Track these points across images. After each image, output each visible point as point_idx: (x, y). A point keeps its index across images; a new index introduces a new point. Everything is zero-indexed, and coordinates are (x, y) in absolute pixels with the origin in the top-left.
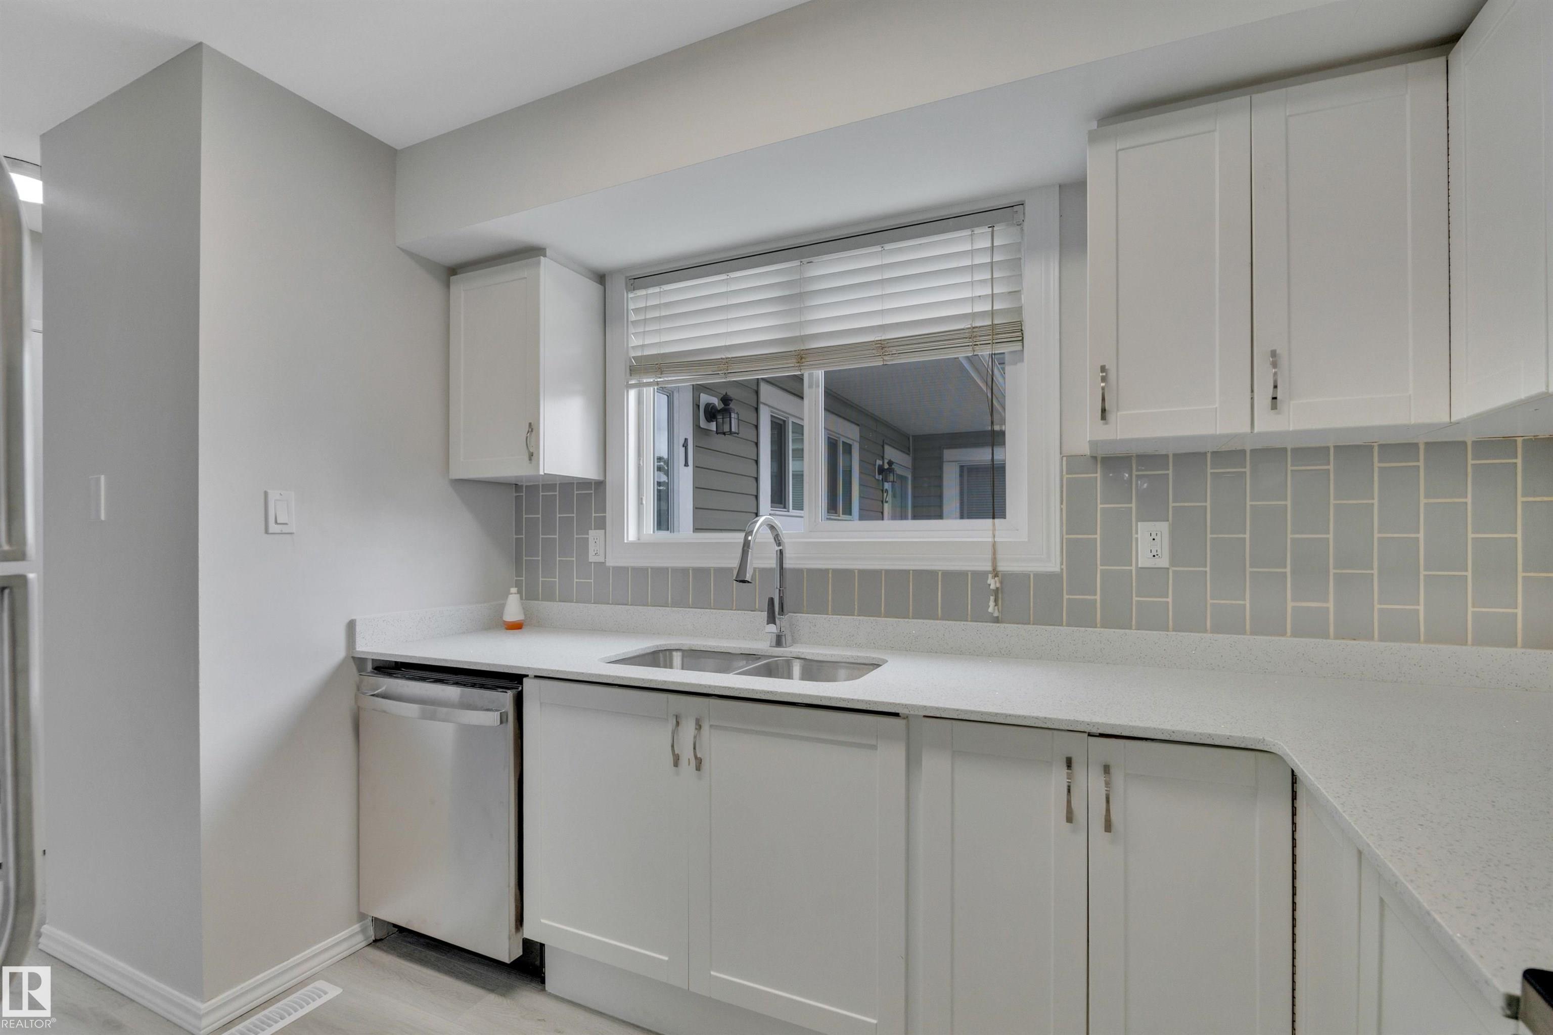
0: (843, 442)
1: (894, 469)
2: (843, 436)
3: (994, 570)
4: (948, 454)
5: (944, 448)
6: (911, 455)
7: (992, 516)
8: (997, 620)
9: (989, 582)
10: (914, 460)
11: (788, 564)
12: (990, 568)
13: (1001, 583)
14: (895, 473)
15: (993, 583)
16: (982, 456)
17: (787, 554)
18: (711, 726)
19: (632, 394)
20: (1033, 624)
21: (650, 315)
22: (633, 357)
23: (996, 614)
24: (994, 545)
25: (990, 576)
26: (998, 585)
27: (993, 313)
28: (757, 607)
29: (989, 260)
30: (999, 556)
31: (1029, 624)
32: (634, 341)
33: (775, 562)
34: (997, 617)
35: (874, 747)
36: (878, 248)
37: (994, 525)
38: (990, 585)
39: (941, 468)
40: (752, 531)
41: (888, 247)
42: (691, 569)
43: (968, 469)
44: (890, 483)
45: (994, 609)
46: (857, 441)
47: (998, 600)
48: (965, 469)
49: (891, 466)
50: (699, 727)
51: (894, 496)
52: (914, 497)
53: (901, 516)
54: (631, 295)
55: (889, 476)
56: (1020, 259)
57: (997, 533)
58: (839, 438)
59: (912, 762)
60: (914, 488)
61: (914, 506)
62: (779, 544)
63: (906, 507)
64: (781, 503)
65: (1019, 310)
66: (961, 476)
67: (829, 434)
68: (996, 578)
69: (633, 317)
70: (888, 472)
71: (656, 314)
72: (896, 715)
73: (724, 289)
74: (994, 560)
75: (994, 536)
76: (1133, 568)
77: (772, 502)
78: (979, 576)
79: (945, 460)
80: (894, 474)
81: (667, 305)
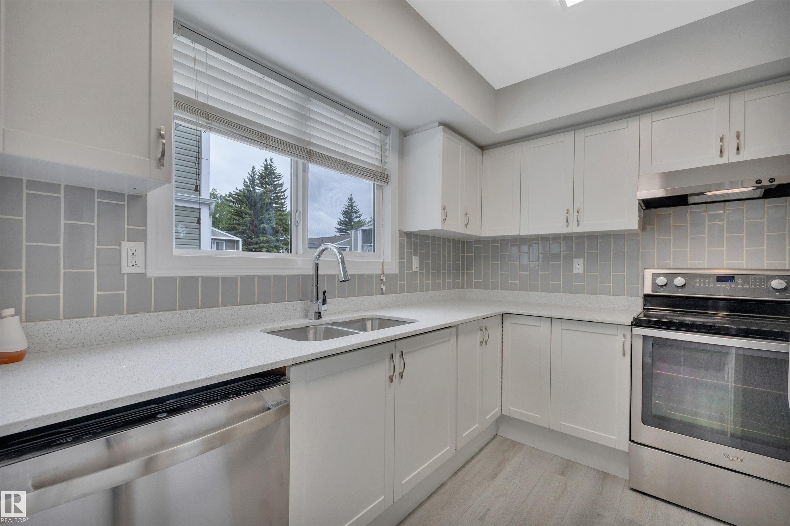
9: (381, 278)
12: (382, 273)
27: (382, 168)
28: (287, 299)
36: (342, 114)
41: (347, 116)
42: (239, 277)
50: (401, 356)
54: (178, 38)
68: (384, 277)
74: (383, 269)
75: (383, 259)
76: (412, 272)
78: (378, 276)
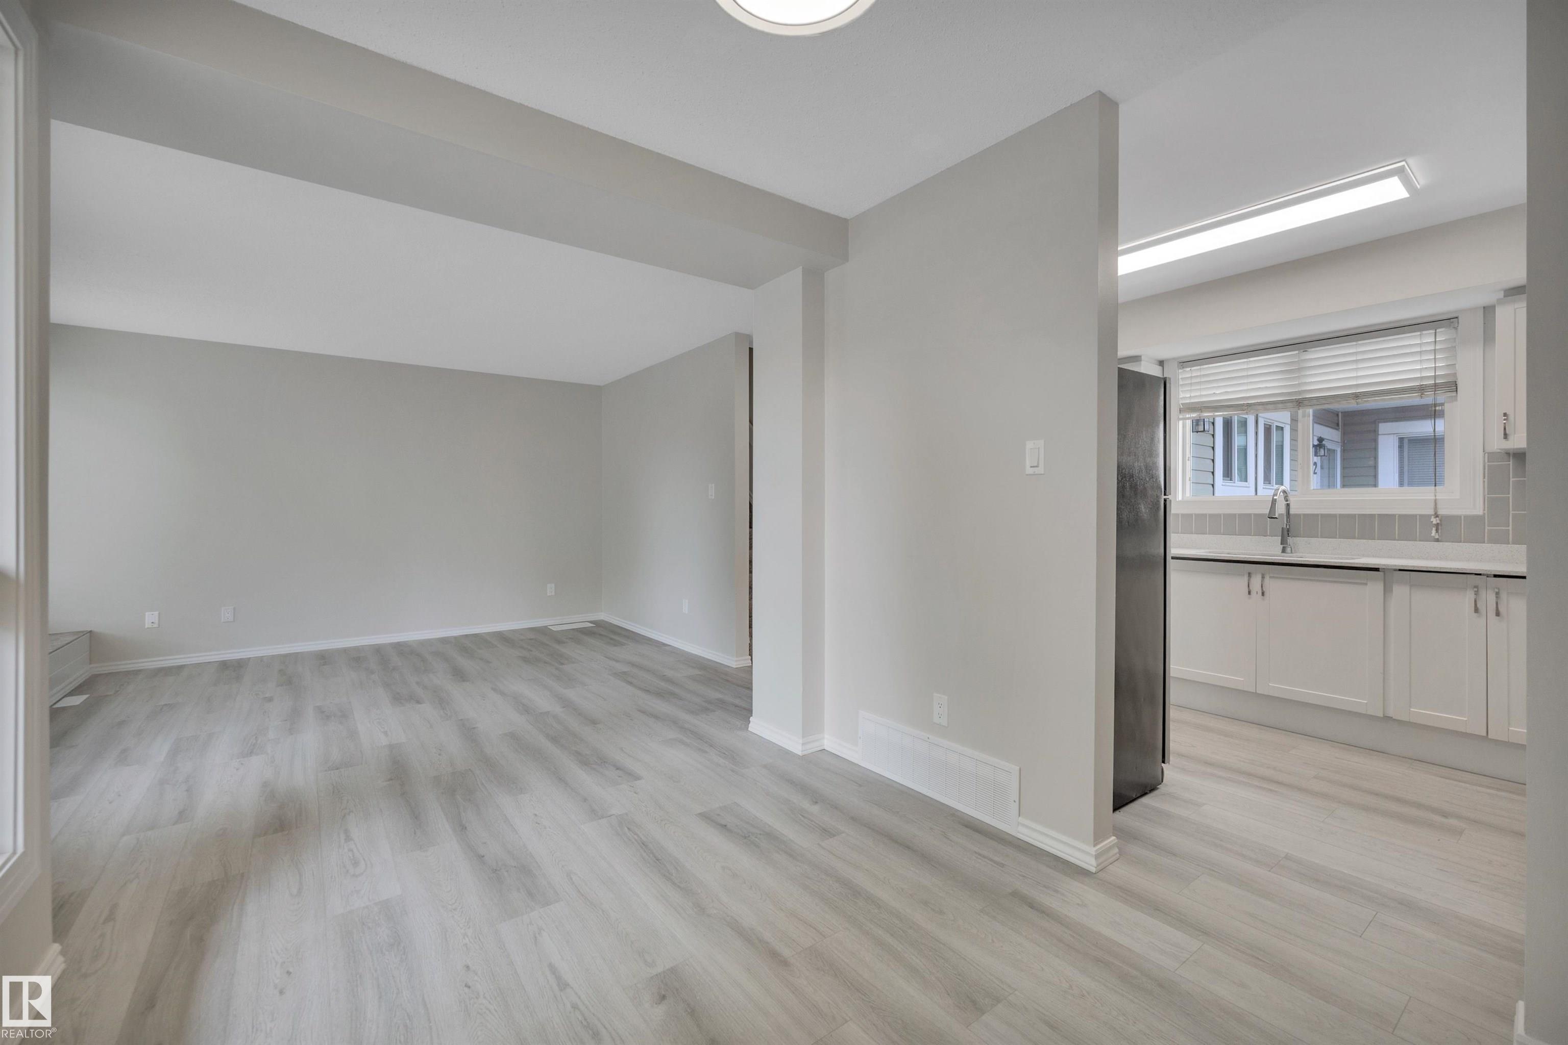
0: (1276, 426)
1: (1324, 445)
2: (1276, 421)
3: (1435, 514)
4: (1383, 427)
5: (1379, 422)
6: (1340, 430)
7: (1434, 485)
8: (1437, 540)
9: (1432, 520)
10: (1344, 434)
11: (1292, 512)
12: (1433, 513)
13: (1440, 520)
14: (1326, 448)
15: (1435, 521)
16: (1422, 428)
17: (1292, 506)
18: (1270, 577)
19: (1181, 422)
20: (1464, 542)
21: (1194, 381)
22: (1182, 404)
23: (1437, 537)
24: (1436, 500)
25: (1433, 517)
26: (1438, 522)
27: (1435, 377)
29: (1433, 348)
30: (1439, 506)
31: (1460, 542)
32: (1182, 395)
33: (1284, 510)
34: (1438, 539)
35: (1366, 584)
37: (1435, 490)
38: (1432, 522)
39: (1375, 441)
40: (1277, 494)
41: (1361, 342)
43: (1409, 440)
44: (1319, 457)
45: (1436, 535)
46: (1288, 424)
47: (1438, 530)
48: (1406, 441)
49: (1322, 442)
50: (1263, 577)
51: (1322, 468)
52: (1344, 468)
53: (1329, 486)
54: (1180, 371)
55: (1320, 451)
56: (1455, 347)
57: (1437, 494)
58: (1273, 423)
59: (1387, 590)
60: (1343, 459)
61: (1344, 477)
62: (1287, 501)
63: (1334, 476)
64: (1228, 477)
65: (1455, 375)
66: (1401, 447)
67: (1265, 421)
68: (1437, 518)
69: (1181, 383)
70: (1318, 448)
71: (1198, 380)
72: (1377, 570)
73: (1245, 367)
74: (1436, 508)
75: (1436, 496)
77: (1224, 476)
78: (1425, 518)
79: (1380, 433)
80: (1324, 449)
81: (1204, 375)
